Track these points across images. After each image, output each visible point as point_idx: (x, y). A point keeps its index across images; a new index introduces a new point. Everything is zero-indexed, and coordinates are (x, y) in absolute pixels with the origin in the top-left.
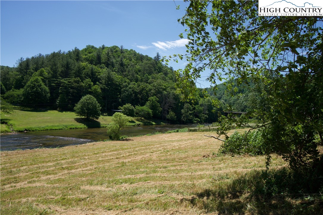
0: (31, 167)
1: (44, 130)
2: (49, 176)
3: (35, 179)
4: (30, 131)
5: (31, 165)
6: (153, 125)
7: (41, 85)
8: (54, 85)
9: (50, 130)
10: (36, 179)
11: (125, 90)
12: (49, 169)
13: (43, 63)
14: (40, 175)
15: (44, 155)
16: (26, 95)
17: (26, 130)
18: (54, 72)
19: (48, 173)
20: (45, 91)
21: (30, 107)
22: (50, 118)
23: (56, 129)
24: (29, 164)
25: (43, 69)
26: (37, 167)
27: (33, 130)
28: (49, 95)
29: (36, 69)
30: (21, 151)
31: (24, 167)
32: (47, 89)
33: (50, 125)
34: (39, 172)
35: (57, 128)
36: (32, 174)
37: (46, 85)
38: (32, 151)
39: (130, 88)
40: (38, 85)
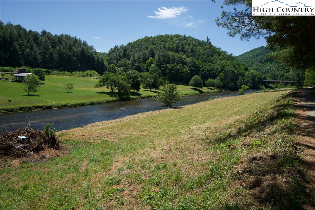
6: (223, 91)
8: (163, 69)
11: (202, 70)
39: (205, 68)
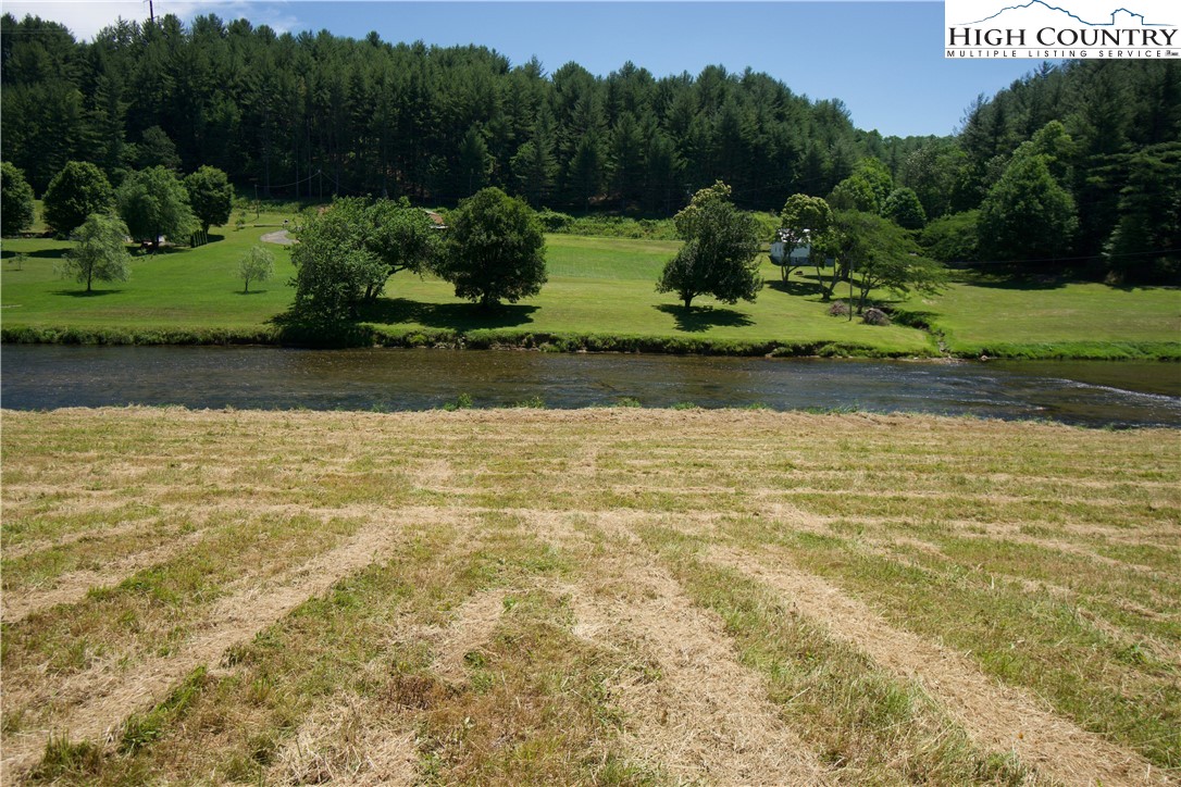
0: (1026, 480)
1: (1048, 358)
2: (1094, 528)
3: (1043, 523)
4: (998, 355)
5: (1024, 472)
7: (1043, 188)
8: (1101, 180)
9: (1074, 358)
10: (1051, 527)
12: (1091, 502)
13: (1056, 100)
14: (1062, 516)
15: (1067, 449)
16: (987, 230)
17: (986, 353)
18: (1099, 126)
19: (1091, 517)
20: (1059, 208)
21: (998, 273)
22: (1072, 311)
23: (1097, 358)
24: (1016, 468)
25: (1054, 122)
26: (1046, 486)
27: (1009, 356)
28: (1074, 222)
29: (1028, 130)
30: (973, 421)
31: (1003, 477)
32: (1068, 199)
33: (1072, 338)
34: (1057, 505)
35: (1102, 353)
36: (1032, 503)
37: (1060, 183)
38: (1009, 425)
40: (1034, 191)
